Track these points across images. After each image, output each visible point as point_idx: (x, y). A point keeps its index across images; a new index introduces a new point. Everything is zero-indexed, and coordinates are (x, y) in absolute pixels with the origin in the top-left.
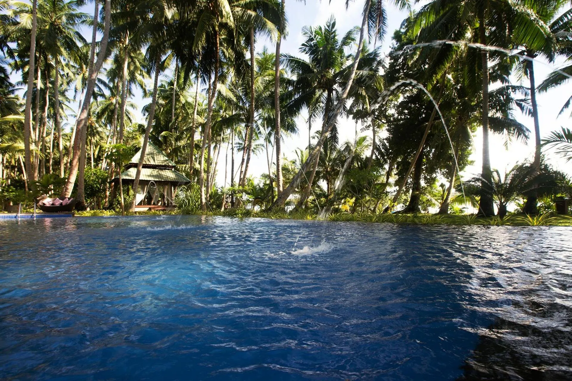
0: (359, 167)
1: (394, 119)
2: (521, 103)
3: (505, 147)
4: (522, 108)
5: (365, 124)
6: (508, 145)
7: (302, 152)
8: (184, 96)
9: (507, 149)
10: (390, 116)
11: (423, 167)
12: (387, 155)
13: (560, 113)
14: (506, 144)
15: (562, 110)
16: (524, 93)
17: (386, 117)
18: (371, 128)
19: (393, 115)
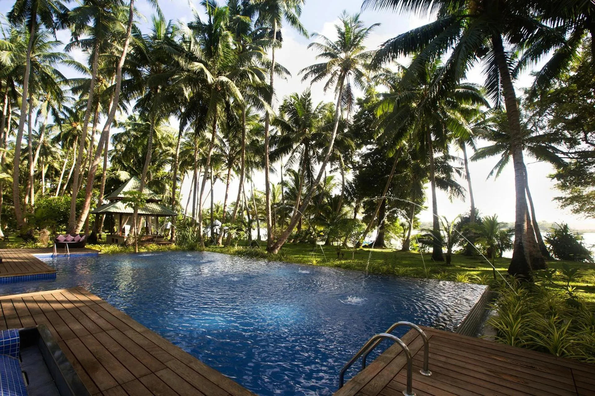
0: (329, 202)
1: (359, 165)
2: (459, 170)
3: (449, 200)
4: (460, 174)
5: (334, 167)
6: (452, 198)
7: (273, 185)
8: (159, 131)
9: (451, 202)
10: (356, 163)
11: (386, 207)
12: (354, 194)
13: (487, 178)
14: (450, 198)
15: (488, 177)
16: (461, 163)
17: (352, 163)
18: (339, 170)
19: (358, 162)
